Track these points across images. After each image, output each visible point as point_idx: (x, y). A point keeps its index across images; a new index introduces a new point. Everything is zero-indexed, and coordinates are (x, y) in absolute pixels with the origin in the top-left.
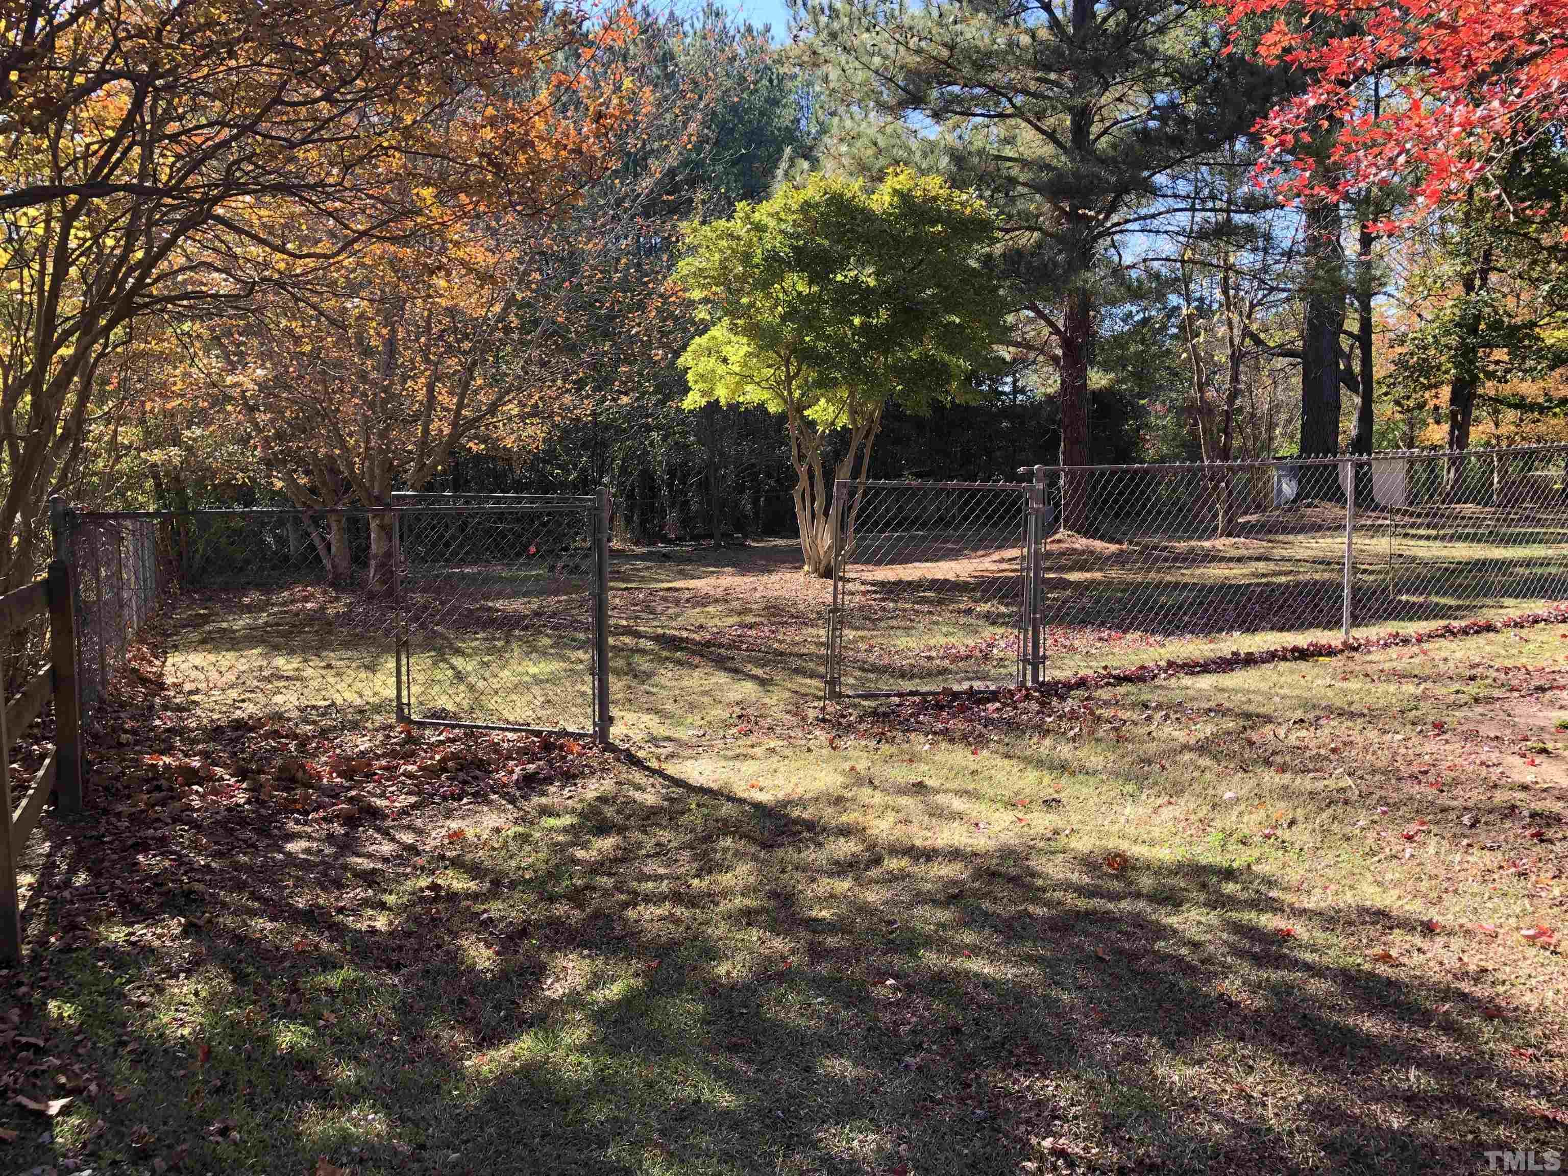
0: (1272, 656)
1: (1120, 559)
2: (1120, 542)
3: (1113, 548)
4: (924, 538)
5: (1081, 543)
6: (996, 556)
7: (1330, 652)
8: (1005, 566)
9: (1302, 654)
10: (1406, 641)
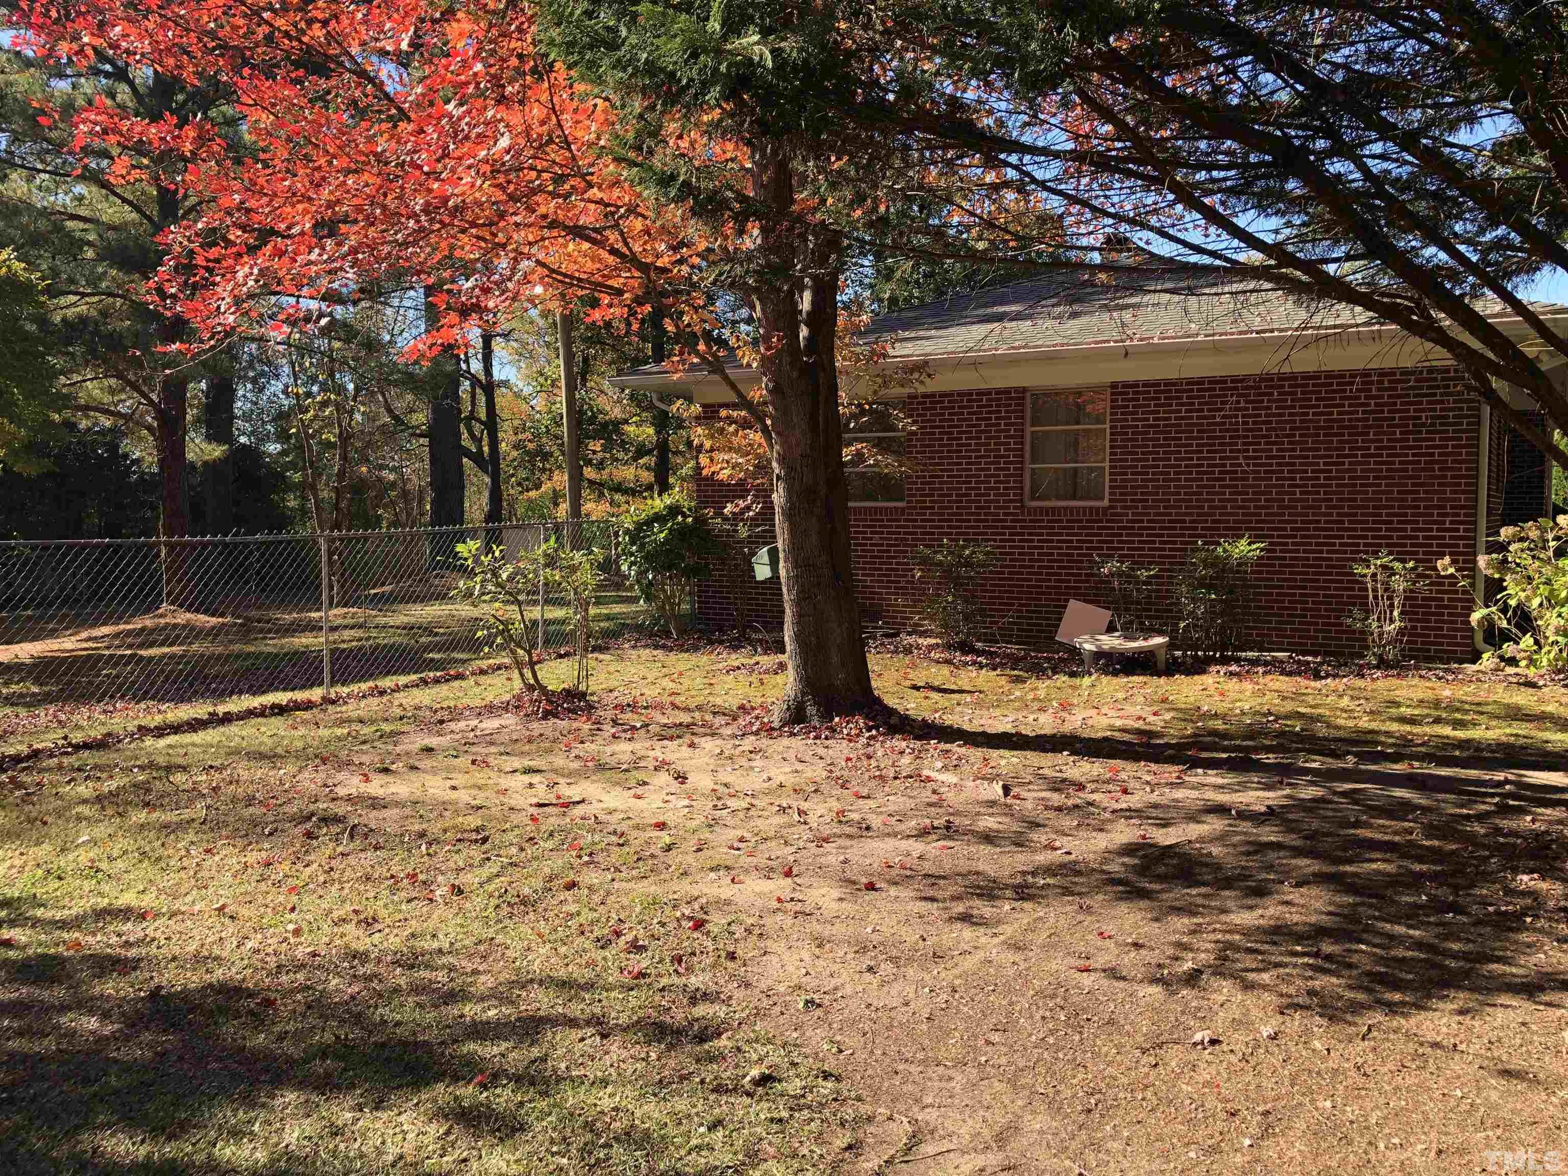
0: (250, 713)
1: (214, 633)
2: (222, 615)
3: (214, 620)
4: (29, 618)
5: (183, 617)
6: (84, 635)
7: (308, 706)
8: (85, 645)
9: (280, 710)
10: (382, 693)
